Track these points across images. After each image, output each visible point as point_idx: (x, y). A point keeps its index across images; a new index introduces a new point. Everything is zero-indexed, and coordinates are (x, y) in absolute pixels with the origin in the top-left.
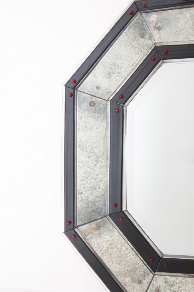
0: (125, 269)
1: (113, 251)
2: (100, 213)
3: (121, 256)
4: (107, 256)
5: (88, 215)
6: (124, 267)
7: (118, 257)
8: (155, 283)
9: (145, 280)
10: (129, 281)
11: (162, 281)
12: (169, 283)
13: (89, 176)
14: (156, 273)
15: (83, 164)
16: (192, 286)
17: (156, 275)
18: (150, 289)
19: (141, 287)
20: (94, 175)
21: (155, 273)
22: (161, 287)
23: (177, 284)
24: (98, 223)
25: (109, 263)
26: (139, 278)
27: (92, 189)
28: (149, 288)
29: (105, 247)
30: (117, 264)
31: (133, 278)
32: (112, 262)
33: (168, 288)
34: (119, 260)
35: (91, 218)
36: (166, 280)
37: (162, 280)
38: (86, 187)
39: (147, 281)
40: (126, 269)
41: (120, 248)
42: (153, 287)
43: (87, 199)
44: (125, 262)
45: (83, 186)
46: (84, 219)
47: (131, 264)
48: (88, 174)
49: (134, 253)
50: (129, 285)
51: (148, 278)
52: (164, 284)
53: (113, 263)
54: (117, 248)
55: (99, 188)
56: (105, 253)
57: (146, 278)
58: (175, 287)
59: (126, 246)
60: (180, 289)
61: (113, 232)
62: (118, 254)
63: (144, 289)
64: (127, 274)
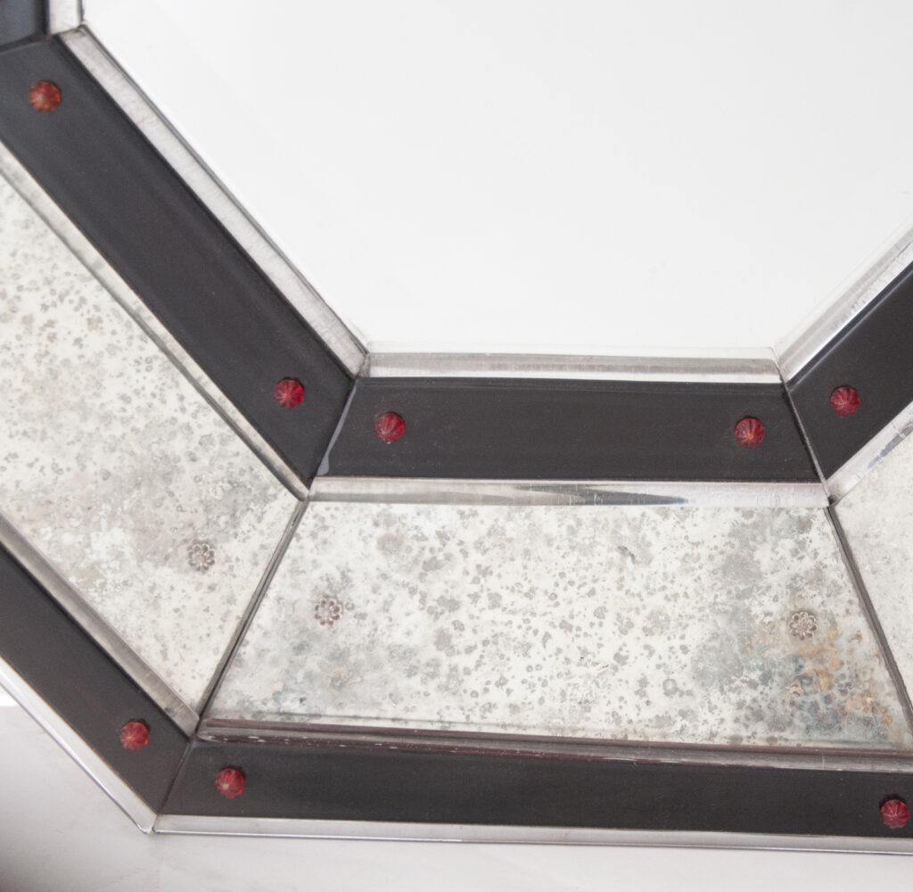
0: (83, 467)
3: (54, 375)
6: (78, 458)
7: (27, 388)
8: (309, 556)
9: (235, 542)
10: (119, 556)
11: (364, 540)
12: (415, 552)
14: (321, 485)
16: (572, 558)
17: (318, 498)
18: (279, 599)
19: (212, 588)
21: (308, 485)
22: (356, 577)
23: (465, 554)
26: (191, 525)
28: (272, 593)
30: (25, 433)
31: (151, 526)
33: (405, 585)
34: (37, 405)
36: (393, 530)
37: (361, 532)
39: (255, 542)
40: (91, 469)
41: (41, 320)
42: (295, 586)
44: (84, 418)
47: (133, 429)
49: (152, 348)
50: (120, 578)
51: (263, 526)
52: (379, 561)
54: (19, 316)
57: (244, 526)
58: (454, 574)
59: (91, 300)
60: (492, 583)
62: (30, 364)
63: (231, 600)
64: (106, 507)
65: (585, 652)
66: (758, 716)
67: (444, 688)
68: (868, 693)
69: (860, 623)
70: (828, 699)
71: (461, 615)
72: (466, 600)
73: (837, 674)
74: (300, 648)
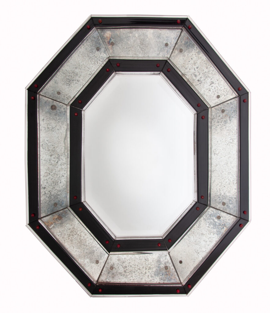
1: (74, 237)
2: (62, 205)
3: (81, 241)
4: (69, 242)
5: (50, 207)
6: (83, 251)
7: (78, 243)
8: (110, 262)
9: (101, 260)
10: (88, 262)
12: (122, 261)
13: (51, 173)
14: (111, 253)
15: (46, 162)
16: (140, 261)
17: (111, 254)
18: (106, 267)
19: (98, 266)
20: (56, 171)
21: (109, 253)
22: (115, 264)
23: (127, 261)
24: (60, 213)
25: (71, 248)
26: (96, 258)
27: (54, 184)
28: (105, 266)
29: (67, 235)
30: (77, 248)
31: (91, 259)
32: (73, 247)
33: (121, 265)
34: (79, 245)
35: (53, 210)
36: (119, 258)
37: (115, 258)
38: (49, 182)
39: (103, 260)
40: (85, 252)
41: (80, 234)
42: (108, 265)
43: (49, 193)
44: (84, 246)
45: (45, 181)
46: (47, 211)
47: (90, 247)
48: (50, 170)
49: (92, 237)
50: (88, 265)
51: (104, 258)
52: (118, 262)
53: (73, 248)
54: (77, 234)
55: (61, 183)
56: (67, 240)
57: (102, 258)
58: (126, 263)
59: (85, 232)
60: (131, 264)
61: (74, 221)
62: (78, 240)
63: (101, 267)
64: (87, 257)
65: (141, 272)
66: (162, 279)
67: (125, 277)
68: (174, 276)
69: (173, 267)
70: (170, 277)
71: (127, 268)
72: (128, 266)
73: (171, 274)
74: (108, 273)
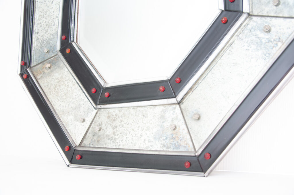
0: (69, 106)
1: (60, 88)
2: (54, 51)
3: (67, 92)
4: (54, 94)
5: (42, 55)
6: (69, 105)
7: (64, 95)
8: (97, 120)
9: (87, 118)
10: (71, 120)
11: (105, 117)
12: (112, 118)
13: (45, 15)
15: (41, 3)
16: (135, 117)
18: (92, 127)
19: (83, 125)
20: (50, 13)
21: (97, 106)
22: (103, 123)
23: (119, 118)
24: (50, 61)
25: (55, 102)
26: (82, 115)
27: (48, 27)
28: (91, 126)
29: (53, 85)
30: (62, 101)
31: (76, 115)
32: (57, 100)
33: (110, 124)
34: (65, 97)
35: (44, 57)
36: (109, 115)
37: (105, 115)
38: (43, 26)
39: (90, 118)
41: (67, 84)
43: (42, 38)
44: (70, 99)
45: (39, 25)
46: (38, 58)
47: (76, 100)
48: (45, 12)
51: (91, 115)
52: (107, 120)
53: (58, 102)
54: (64, 84)
55: (54, 25)
56: (53, 91)
57: (89, 115)
58: (117, 122)
59: (74, 82)
60: (123, 123)
61: (63, 69)
62: (65, 91)
63: (86, 128)
64: (71, 112)
65: (136, 134)
66: (164, 146)
67: (113, 142)
68: (185, 141)
69: (185, 127)
70: (178, 142)
71: (117, 129)
72: (118, 126)
73: (179, 137)
74: (94, 136)
